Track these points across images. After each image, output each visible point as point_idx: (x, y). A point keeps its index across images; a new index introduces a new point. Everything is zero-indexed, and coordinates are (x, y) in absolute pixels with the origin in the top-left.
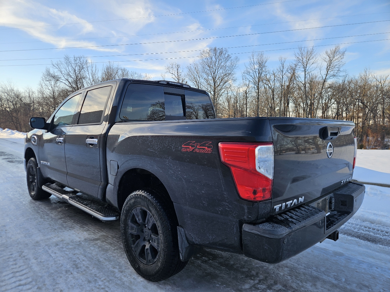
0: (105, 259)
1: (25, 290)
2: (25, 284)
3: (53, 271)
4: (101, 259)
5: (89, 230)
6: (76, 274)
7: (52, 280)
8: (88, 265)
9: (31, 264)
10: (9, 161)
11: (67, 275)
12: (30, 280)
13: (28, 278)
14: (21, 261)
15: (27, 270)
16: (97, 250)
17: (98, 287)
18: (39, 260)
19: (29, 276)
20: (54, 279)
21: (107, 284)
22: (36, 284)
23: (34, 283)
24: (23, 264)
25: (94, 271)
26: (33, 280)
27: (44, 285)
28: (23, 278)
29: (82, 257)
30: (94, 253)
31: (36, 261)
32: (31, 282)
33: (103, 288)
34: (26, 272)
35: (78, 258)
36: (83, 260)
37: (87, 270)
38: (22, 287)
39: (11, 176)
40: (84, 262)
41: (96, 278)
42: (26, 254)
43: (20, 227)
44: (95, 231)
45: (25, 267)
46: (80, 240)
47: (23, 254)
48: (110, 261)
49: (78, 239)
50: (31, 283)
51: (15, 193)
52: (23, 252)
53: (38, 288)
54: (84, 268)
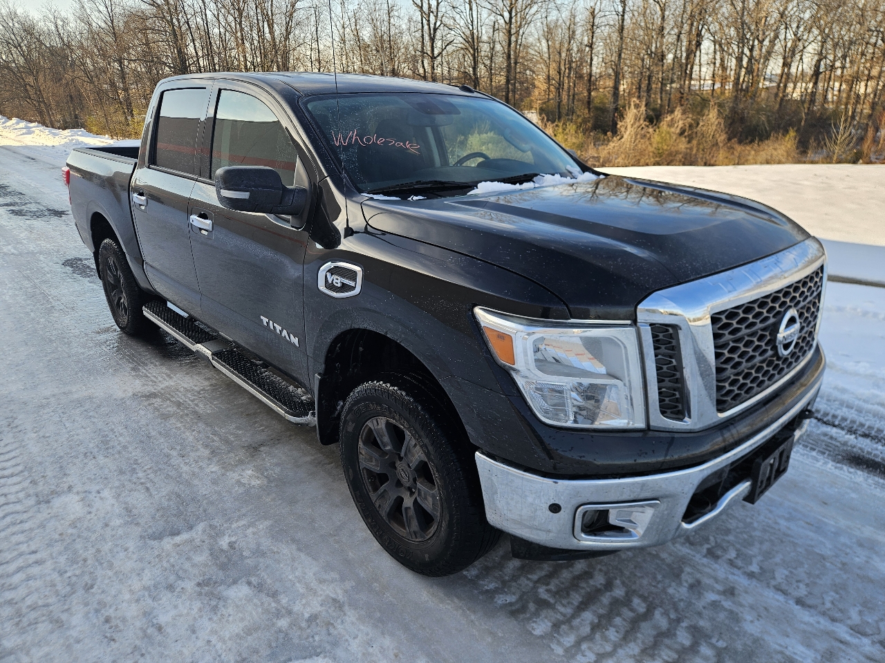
0: (160, 433)
1: (9, 485)
2: (12, 475)
3: (62, 454)
4: (153, 433)
5: (147, 376)
6: (102, 458)
7: (58, 470)
8: (126, 444)
9: (26, 440)
10: (13, 212)
11: (86, 461)
12: (20, 468)
13: (18, 465)
14: (11, 435)
15: (17, 451)
16: (150, 416)
17: (134, 480)
18: (41, 434)
19: (19, 462)
20: (61, 467)
21: (152, 476)
22: (30, 476)
23: (26, 473)
24: (13, 440)
25: (136, 454)
26: (26, 467)
27: (43, 477)
28: (9, 464)
29: (120, 429)
30: (143, 422)
31: (36, 435)
32: (22, 472)
33: (142, 484)
34: (16, 455)
35: (112, 430)
36: (121, 435)
37: (123, 453)
38: (6, 479)
39: (13, 251)
40: (121, 439)
41: (135, 466)
42: (20, 422)
43: (17, 368)
44: (157, 378)
45: (14, 446)
46: (124, 396)
47: (16, 421)
48: (166, 435)
49: (120, 394)
50: (23, 474)
51: (17, 292)
52: (16, 419)
53: (31, 482)
54: (119, 448)
